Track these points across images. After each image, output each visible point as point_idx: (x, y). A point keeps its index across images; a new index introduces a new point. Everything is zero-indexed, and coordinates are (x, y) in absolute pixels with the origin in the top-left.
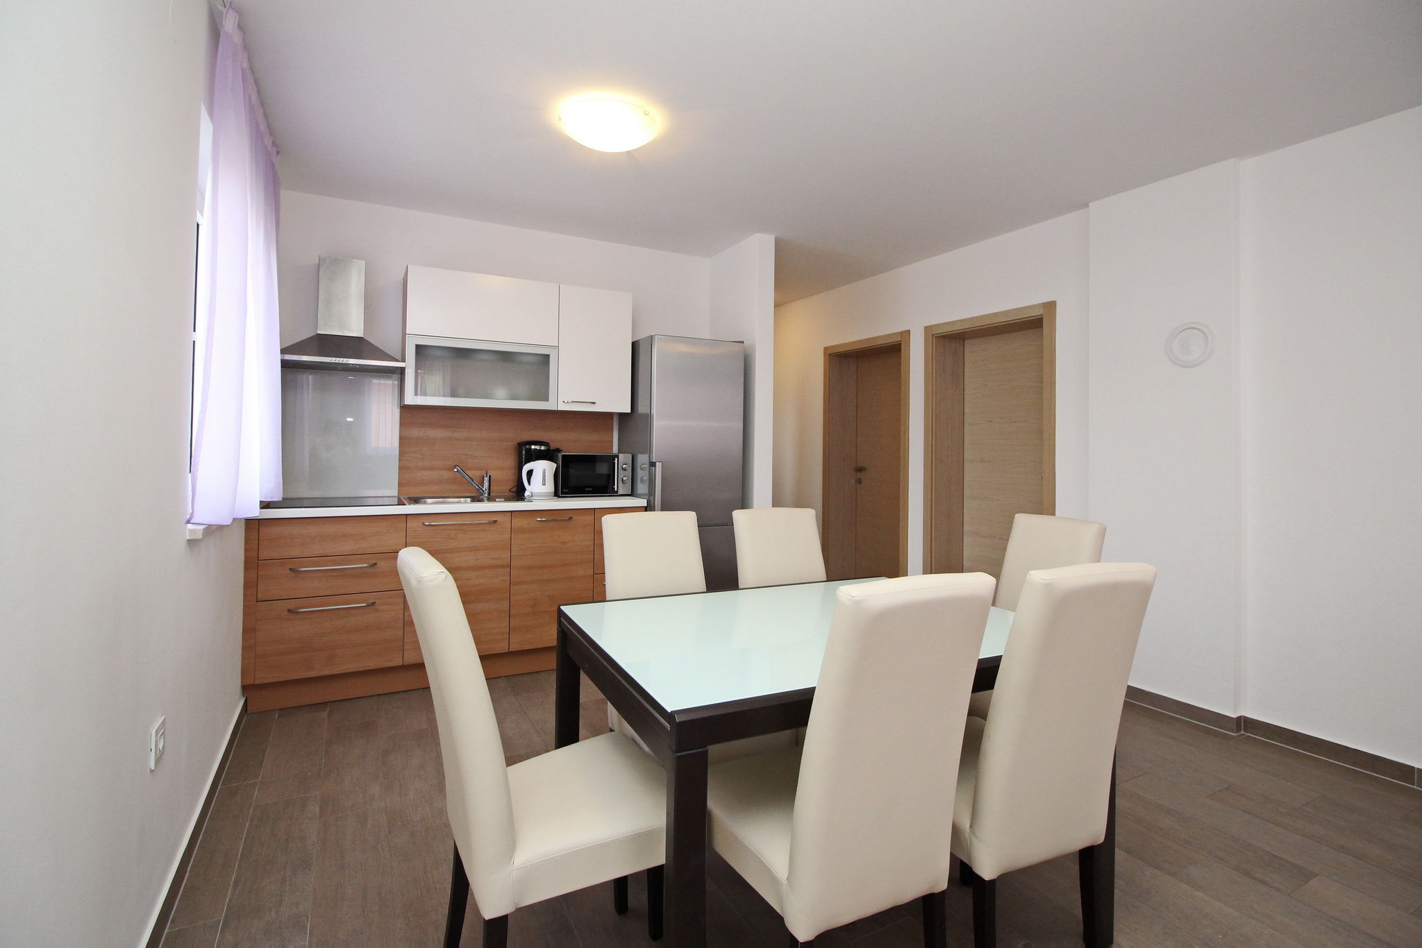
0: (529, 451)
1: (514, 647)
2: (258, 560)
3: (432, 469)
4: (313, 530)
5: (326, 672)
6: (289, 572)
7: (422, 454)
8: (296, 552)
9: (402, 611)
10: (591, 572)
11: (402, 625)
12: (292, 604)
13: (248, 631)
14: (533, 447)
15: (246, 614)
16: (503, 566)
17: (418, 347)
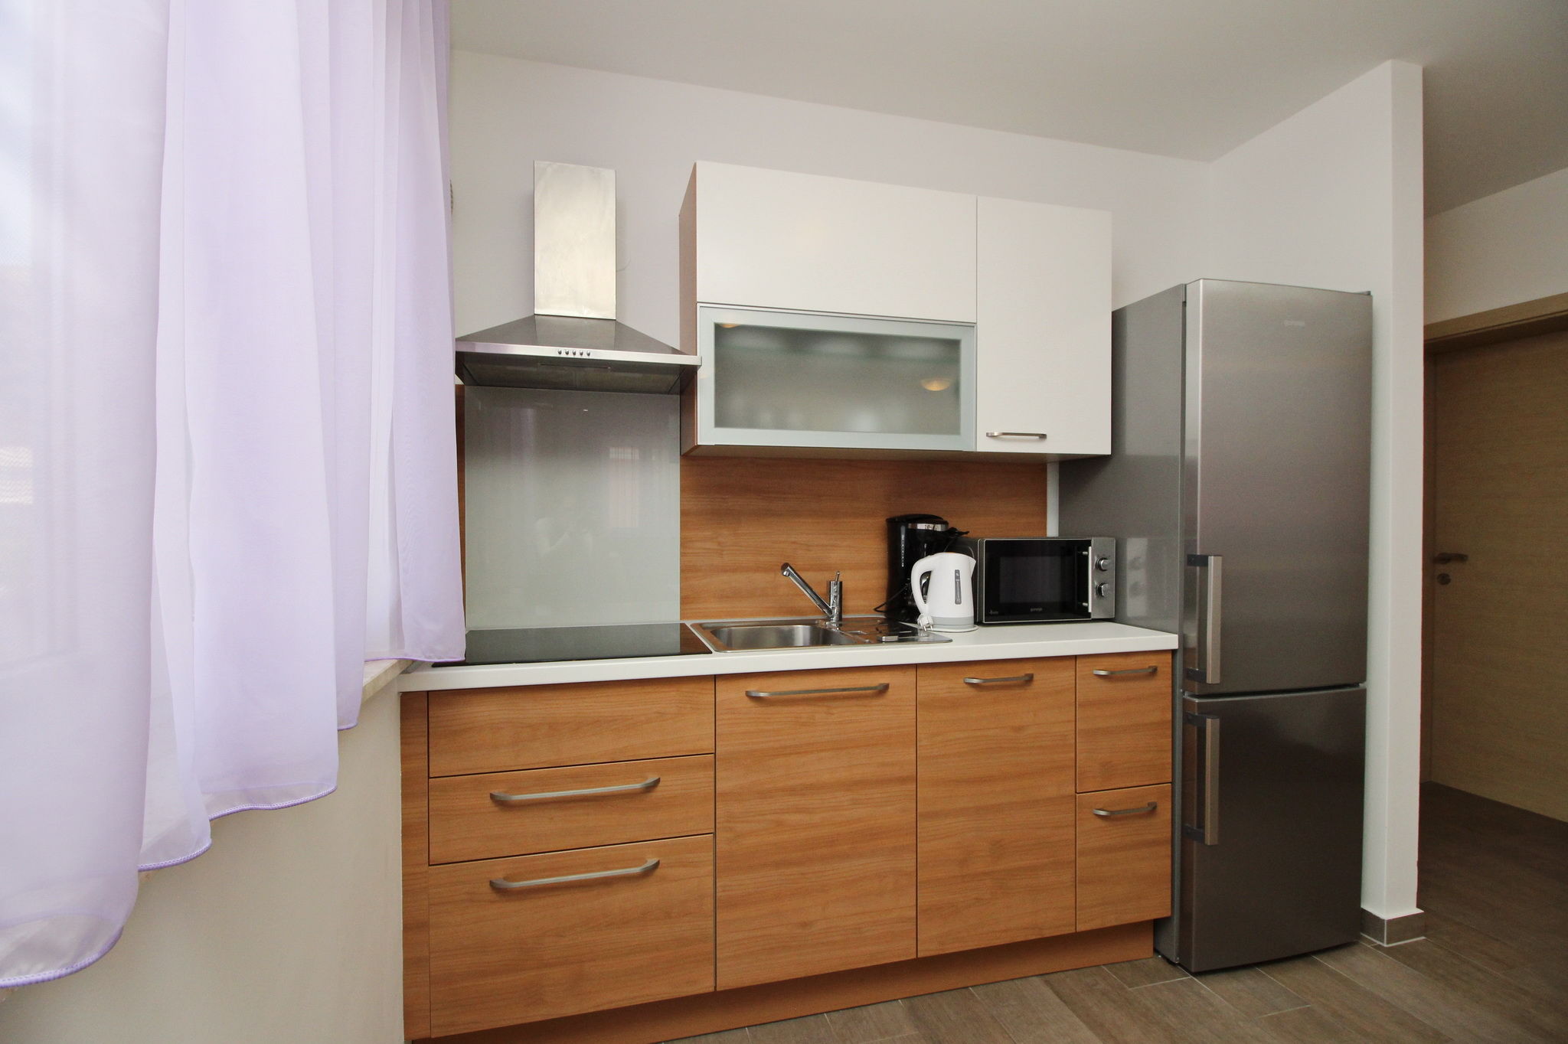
0: (913, 534)
1: (928, 949)
2: (429, 778)
3: (734, 570)
4: (535, 710)
5: (571, 1009)
6: (488, 801)
7: (719, 544)
8: (504, 758)
9: (711, 880)
10: (1071, 790)
11: (711, 907)
12: (498, 872)
13: (414, 927)
14: (921, 526)
15: (408, 892)
16: (903, 780)
17: (719, 329)
